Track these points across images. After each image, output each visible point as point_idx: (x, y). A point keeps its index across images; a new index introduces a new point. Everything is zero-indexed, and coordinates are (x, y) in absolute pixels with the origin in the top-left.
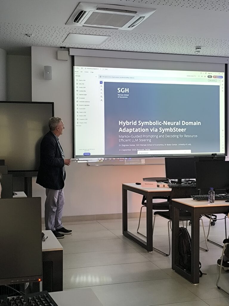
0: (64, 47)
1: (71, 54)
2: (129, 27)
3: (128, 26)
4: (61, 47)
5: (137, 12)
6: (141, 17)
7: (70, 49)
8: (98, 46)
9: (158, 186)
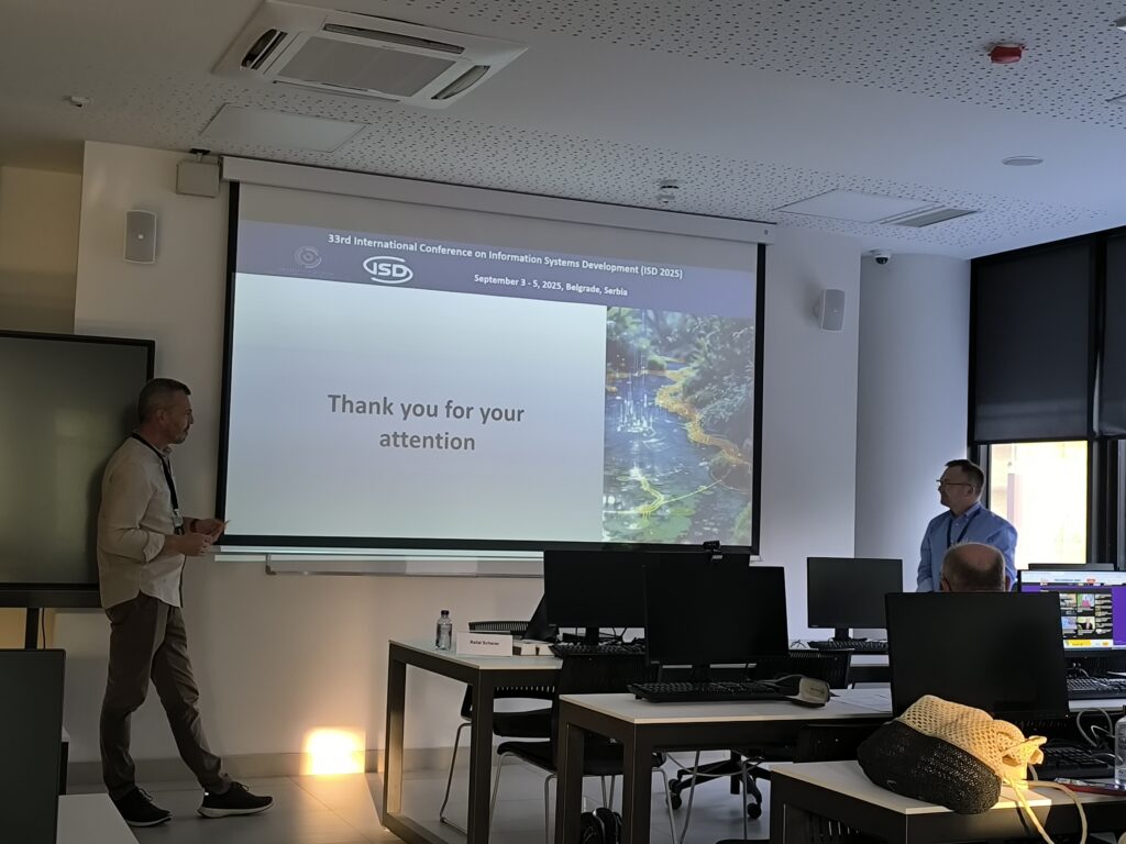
0: (205, 152)
1: (228, 175)
2: (435, 97)
3: (433, 95)
4: (194, 151)
5: (463, 49)
6: (476, 67)
7: (226, 158)
8: (326, 154)
9: (517, 651)
